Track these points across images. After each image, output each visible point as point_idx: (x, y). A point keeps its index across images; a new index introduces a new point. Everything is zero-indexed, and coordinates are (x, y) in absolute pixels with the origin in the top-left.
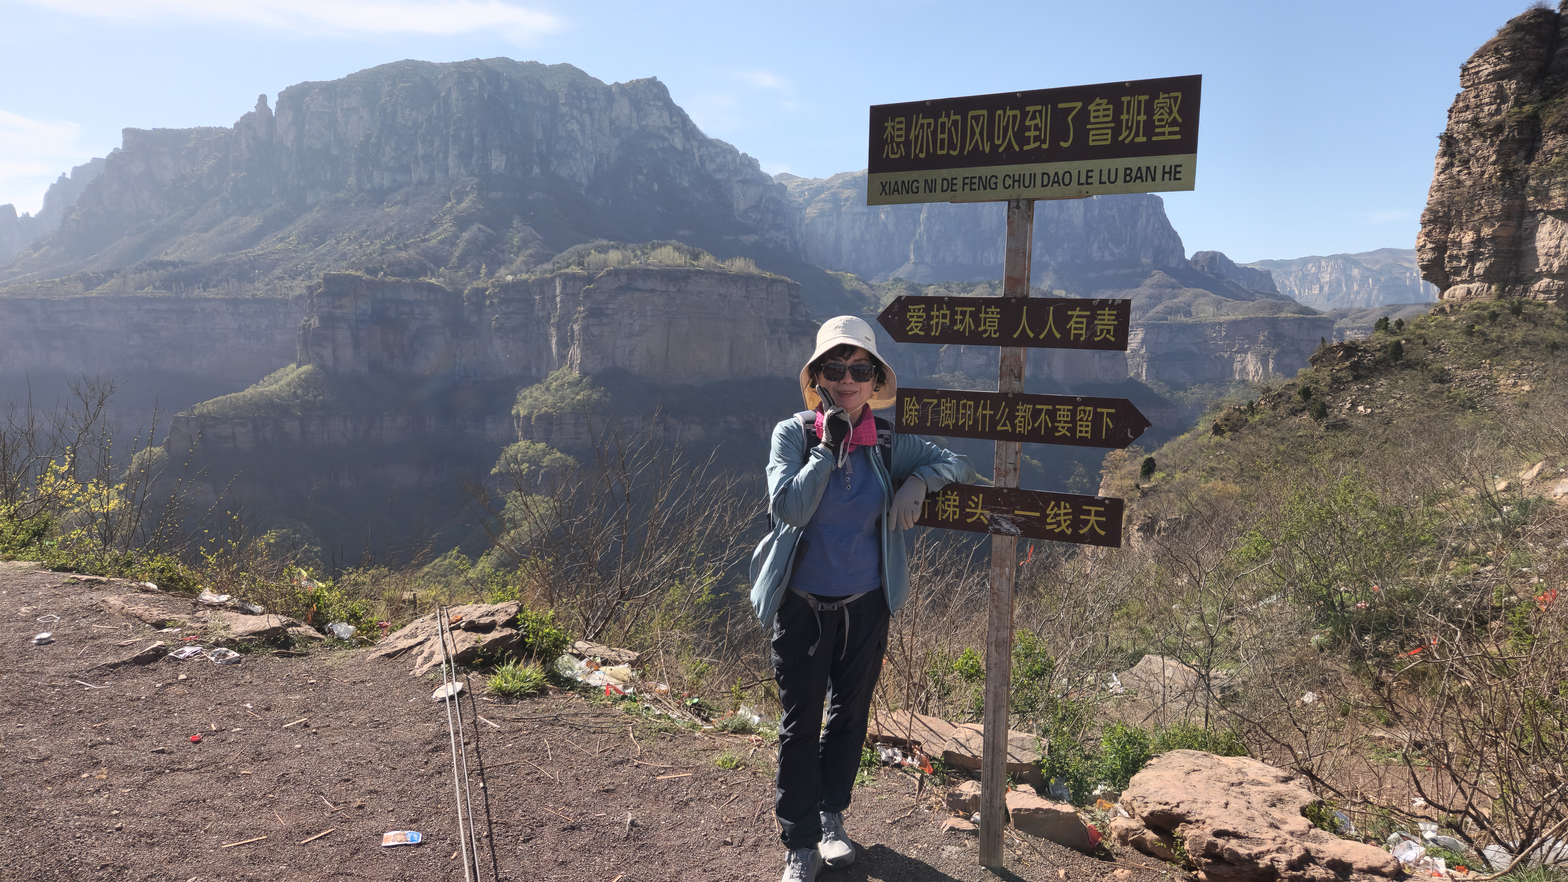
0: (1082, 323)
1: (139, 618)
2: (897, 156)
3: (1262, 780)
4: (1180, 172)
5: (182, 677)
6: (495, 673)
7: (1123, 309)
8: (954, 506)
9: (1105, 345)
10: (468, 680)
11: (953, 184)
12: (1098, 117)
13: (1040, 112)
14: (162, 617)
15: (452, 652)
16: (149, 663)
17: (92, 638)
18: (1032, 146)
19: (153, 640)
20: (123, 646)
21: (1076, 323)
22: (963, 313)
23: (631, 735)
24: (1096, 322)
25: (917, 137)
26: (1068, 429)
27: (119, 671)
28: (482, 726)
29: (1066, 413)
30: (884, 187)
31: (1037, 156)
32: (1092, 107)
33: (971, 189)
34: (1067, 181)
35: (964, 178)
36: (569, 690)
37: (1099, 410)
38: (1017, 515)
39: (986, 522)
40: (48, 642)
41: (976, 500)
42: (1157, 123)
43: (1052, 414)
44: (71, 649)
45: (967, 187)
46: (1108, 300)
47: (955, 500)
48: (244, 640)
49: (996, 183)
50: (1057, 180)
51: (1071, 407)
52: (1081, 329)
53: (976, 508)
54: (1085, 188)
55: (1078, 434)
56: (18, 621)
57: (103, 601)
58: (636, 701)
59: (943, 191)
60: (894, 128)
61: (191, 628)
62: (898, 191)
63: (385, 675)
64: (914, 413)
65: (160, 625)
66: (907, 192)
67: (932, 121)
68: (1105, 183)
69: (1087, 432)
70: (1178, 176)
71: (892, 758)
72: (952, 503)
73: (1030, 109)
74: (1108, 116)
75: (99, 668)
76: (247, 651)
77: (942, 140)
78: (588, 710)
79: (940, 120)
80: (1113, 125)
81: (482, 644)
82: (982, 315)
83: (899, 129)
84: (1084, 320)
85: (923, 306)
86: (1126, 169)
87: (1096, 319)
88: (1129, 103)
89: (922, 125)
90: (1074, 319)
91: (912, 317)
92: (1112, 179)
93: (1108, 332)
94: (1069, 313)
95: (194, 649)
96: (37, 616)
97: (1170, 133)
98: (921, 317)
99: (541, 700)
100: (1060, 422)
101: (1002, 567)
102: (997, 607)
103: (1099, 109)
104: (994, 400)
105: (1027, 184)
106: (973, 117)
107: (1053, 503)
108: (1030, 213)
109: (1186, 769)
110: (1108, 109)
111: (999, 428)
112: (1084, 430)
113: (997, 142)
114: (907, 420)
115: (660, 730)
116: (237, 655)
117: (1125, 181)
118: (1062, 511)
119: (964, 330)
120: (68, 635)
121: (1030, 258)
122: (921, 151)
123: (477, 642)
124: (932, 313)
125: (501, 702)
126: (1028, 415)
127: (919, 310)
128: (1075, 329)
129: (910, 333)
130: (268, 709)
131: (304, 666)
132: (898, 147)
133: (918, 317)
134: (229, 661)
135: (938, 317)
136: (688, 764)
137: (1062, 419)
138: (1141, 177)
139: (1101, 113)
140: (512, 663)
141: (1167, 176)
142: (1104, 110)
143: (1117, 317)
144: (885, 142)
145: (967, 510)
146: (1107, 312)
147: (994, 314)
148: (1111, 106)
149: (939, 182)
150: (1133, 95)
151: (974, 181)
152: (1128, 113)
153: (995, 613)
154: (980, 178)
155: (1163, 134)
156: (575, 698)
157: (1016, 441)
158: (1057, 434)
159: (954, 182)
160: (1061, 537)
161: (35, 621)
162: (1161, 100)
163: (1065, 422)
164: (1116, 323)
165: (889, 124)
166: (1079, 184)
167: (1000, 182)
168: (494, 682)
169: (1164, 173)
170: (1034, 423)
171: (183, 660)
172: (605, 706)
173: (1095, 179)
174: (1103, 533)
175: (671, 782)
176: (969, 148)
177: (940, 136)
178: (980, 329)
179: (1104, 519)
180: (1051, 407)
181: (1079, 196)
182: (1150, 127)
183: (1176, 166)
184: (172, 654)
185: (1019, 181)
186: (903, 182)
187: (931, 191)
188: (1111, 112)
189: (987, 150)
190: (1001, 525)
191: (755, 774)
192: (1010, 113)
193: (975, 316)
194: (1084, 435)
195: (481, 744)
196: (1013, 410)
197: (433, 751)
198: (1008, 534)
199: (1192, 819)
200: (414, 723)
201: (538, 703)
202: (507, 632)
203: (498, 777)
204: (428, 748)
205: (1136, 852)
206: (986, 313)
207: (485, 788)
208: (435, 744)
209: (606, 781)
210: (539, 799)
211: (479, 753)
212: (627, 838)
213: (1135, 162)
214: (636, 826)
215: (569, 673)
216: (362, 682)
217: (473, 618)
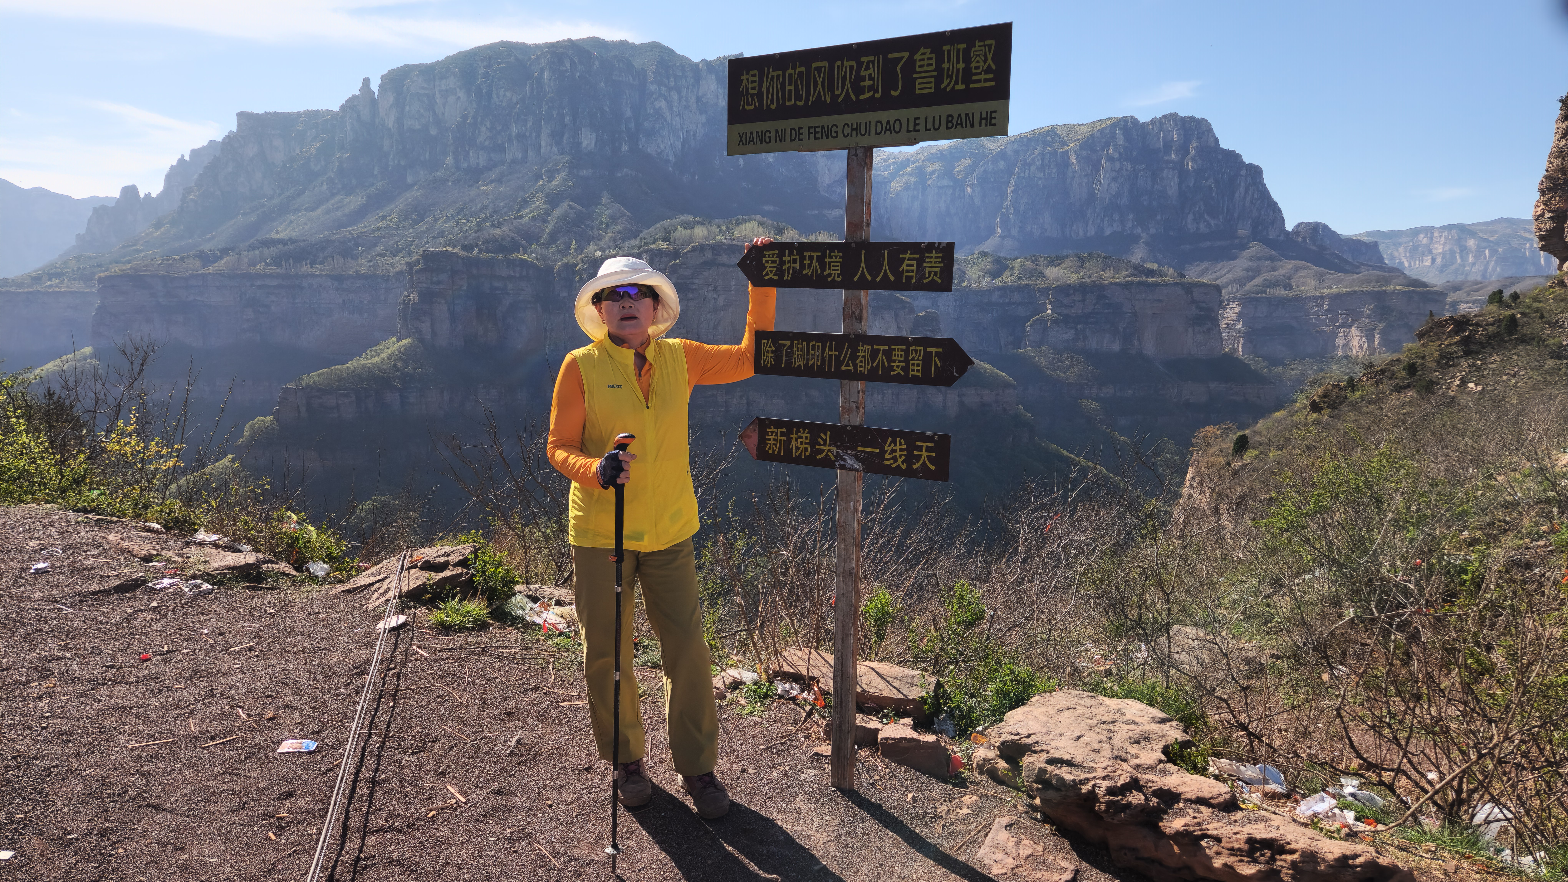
0: (912, 265)
1: (131, 552)
2: (752, 108)
3: (1137, 720)
4: (995, 118)
5: (154, 604)
6: (437, 608)
7: (947, 251)
8: (806, 443)
9: (933, 287)
10: (415, 613)
11: (800, 134)
12: (922, 66)
13: (873, 62)
14: (151, 552)
15: (405, 589)
16: (127, 592)
17: (84, 569)
18: (867, 95)
19: (138, 572)
20: (109, 577)
21: (908, 265)
22: (811, 258)
23: (551, 666)
24: (925, 265)
25: (768, 89)
26: (903, 369)
27: (98, 598)
28: (413, 654)
29: (900, 353)
30: (741, 138)
31: (872, 105)
32: (917, 57)
33: (816, 138)
34: (897, 129)
35: (810, 128)
36: (509, 626)
37: (928, 349)
38: (859, 451)
39: (833, 458)
40: (43, 571)
41: (824, 437)
42: (974, 71)
43: (888, 354)
44: (62, 578)
45: (812, 136)
46: (934, 243)
47: (806, 438)
48: (219, 574)
49: (836, 132)
50: (889, 128)
51: (904, 347)
52: (912, 271)
53: (825, 445)
54: (912, 135)
55: (911, 373)
56: (24, 553)
57: (104, 537)
58: (570, 637)
59: (791, 140)
60: (748, 80)
61: (175, 562)
62: (753, 141)
63: (340, 609)
64: (770, 355)
65: (147, 559)
66: (761, 143)
67: (780, 73)
68: (930, 130)
69: (918, 371)
70: (993, 121)
71: (788, 692)
72: (804, 440)
73: (865, 59)
75: (80, 595)
76: (220, 584)
77: (790, 91)
78: (519, 643)
79: (788, 72)
80: (935, 73)
81: (432, 581)
82: (827, 260)
83: (753, 82)
84: (915, 263)
85: (777, 252)
86: (948, 116)
87: (925, 262)
88: (949, 51)
89: (773, 77)
90: (906, 262)
91: (767, 262)
92: (936, 126)
93: (936, 273)
94: (902, 256)
95: (172, 581)
96: (42, 549)
97: (986, 80)
98: (775, 262)
99: (478, 633)
100: (895, 361)
101: (847, 501)
102: (843, 539)
103: (924, 57)
104: (838, 341)
105: (863, 132)
106: (816, 69)
107: (890, 439)
108: (868, 161)
109: (1060, 707)
110: (931, 58)
111: (843, 368)
112: (916, 369)
113: (837, 92)
114: (764, 361)
116: (210, 587)
117: (948, 128)
118: (898, 447)
119: (812, 274)
120: (65, 566)
121: (869, 204)
122: (772, 102)
123: (428, 580)
124: (784, 258)
125: (439, 634)
126: (867, 355)
127: (773, 255)
128: (907, 271)
129: (766, 278)
130: (222, 634)
131: (270, 598)
132: (753, 99)
133: (773, 262)
134: (201, 592)
135: (789, 262)
137: (896, 358)
138: (961, 124)
139: (926, 62)
140: (457, 599)
141: (983, 122)
142: (928, 59)
143: (943, 259)
144: (741, 94)
145: (817, 447)
146: (934, 254)
147: (837, 258)
148: (934, 56)
149: (788, 131)
150: (952, 44)
151: (817, 130)
152: (949, 61)
153: (842, 546)
154: (823, 127)
155: (979, 81)
156: (512, 633)
157: (858, 380)
158: (893, 373)
159: (801, 131)
160: (898, 472)
161: (39, 553)
162: (977, 48)
163: (900, 361)
164: (942, 265)
165: (744, 77)
166: (908, 131)
167: (840, 130)
168: (437, 615)
169: (981, 119)
170: (872, 363)
171: (160, 590)
172: (538, 641)
173: (921, 127)
174: (933, 468)
175: (571, 708)
176: (812, 98)
177: (788, 88)
178: (826, 273)
179: (934, 454)
180: (887, 347)
181: (907, 142)
182: (967, 75)
183: (992, 112)
184: (150, 584)
185: (856, 129)
186: (757, 132)
187: (781, 141)
188: (933, 61)
189: (828, 100)
190: (845, 461)
191: (655, 703)
192: (847, 64)
193: (821, 260)
194: (915, 373)
195: (404, 670)
196: (855, 351)
197: (358, 674)
198: (852, 469)
199: (1038, 748)
200: (351, 650)
201: (474, 636)
202: (458, 570)
203: (410, 699)
204: (356, 671)
205: (990, 781)
206: (831, 257)
207: (393, 707)
208: (362, 669)
209: (511, 706)
210: (440, 718)
211: (399, 677)
212: (510, 754)
213: (955, 109)
214: (521, 744)
215: (520, 612)
216: (317, 613)
217: (430, 558)
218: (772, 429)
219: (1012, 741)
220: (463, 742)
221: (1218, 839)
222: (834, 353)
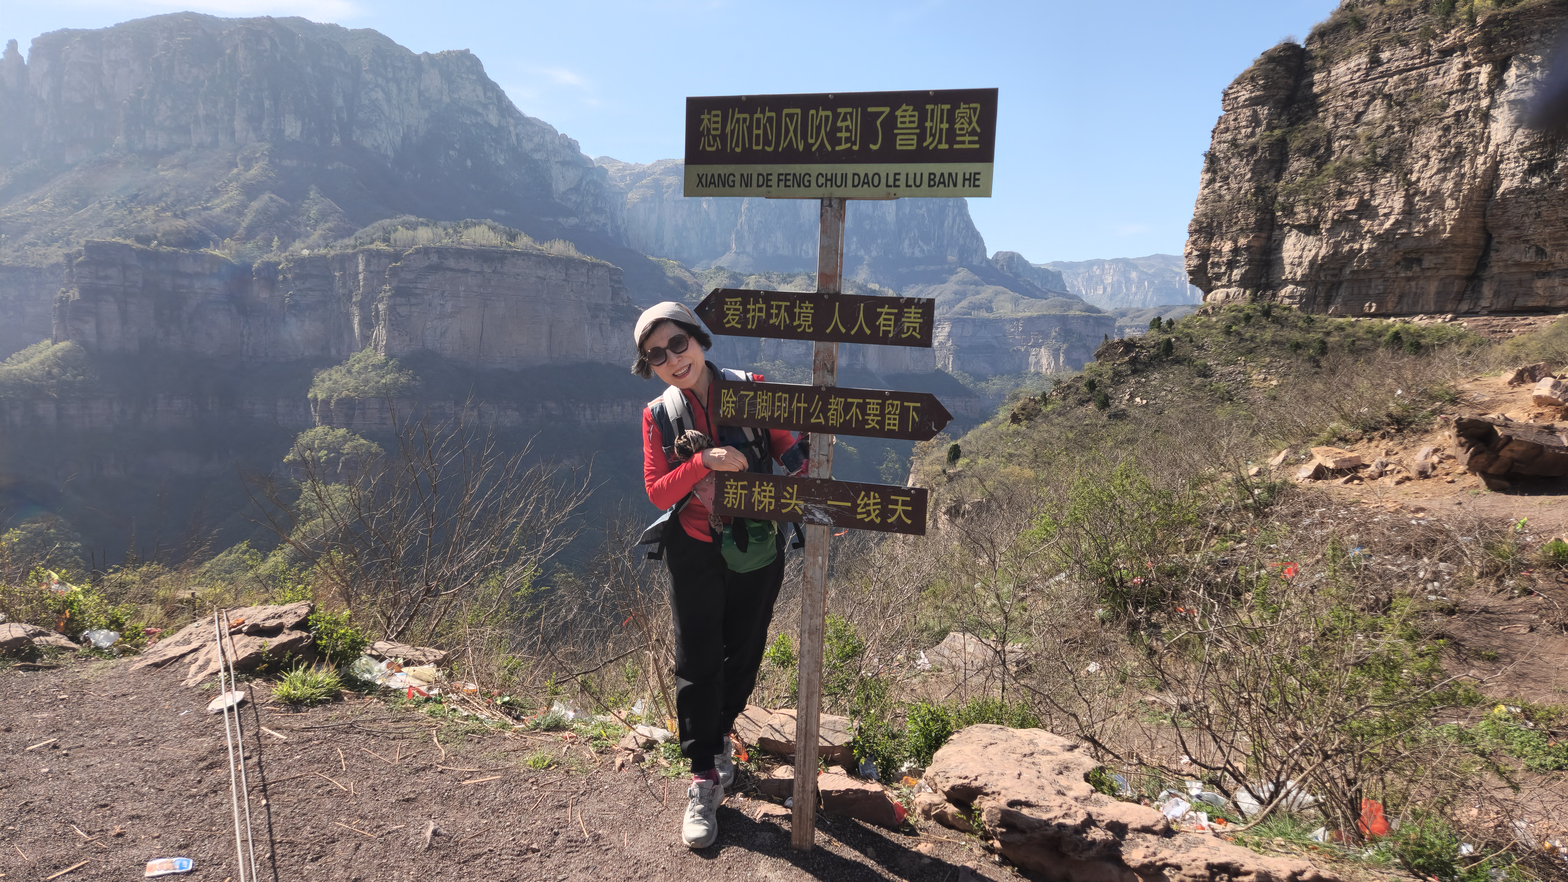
0: (890, 320)
2: (714, 149)
3: (1051, 749)
4: (978, 179)
6: (282, 680)
7: (928, 307)
8: (770, 497)
9: (911, 342)
10: (251, 688)
11: (768, 180)
12: (904, 123)
13: (851, 114)
15: (232, 659)
18: (844, 146)
21: (885, 320)
22: (779, 308)
23: (435, 740)
24: (903, 319)
25: (732, 132)
26: (878, 422)
28: (266, 738)
29: (875, 406)
30: (700, 179)
31: (849, 157)
32: (899, 113)
33: (786, 186)
34: (876, 183)
35: (779, 175)
36: (367, 694)
37: (906, 404)
38: (829, 505)
39: (800, 512)
41: (791, 491)
42: (958, 132)
43: (862, 407)
45: (782, 184)
46: (914, 299)
47: (770, 491)
49: (809, 181)
50: (867, 181)
51: (880, 401)
52: (890, 326)
53: (791, 498)
54: (893, 190)
55: (887, 427)
58: (441, 703)
59: (758, 186)
60: (710, 120)
62: (714, 183)
63: (151, 687)
64: (731, 405)
66: (724, 186)
67: (747, 116)
68: (911, 186)
69: (894, 425)
70: (977, 183)
72: (767, 494)
73: (842, 110)
74: (913, 122)
77: (758, 136)
78: (387, 715)
79: (756, 116)
80: (918, 131)
81: (266, 649)
82: (797, 310)
83: (715, 122)
84: (893, 317)
85: (740, 299)
86: (930, 174)
87: (903, 316)
88: (933, 110)
89: (738, 119)
90: (883, 316)
91: (729, 309)
92: (918, 183)
93: (915, 329)
94: (879, 310)
97: (970, 142)
98: (738, 310)
99: (335, 706)
100: (869, 415)
101: (815, 556)
102: (810, 595)
103: (906, 115)
104: (808, 393)
105: (839, 183)
106: (787, 115)
107: (863, 493)
108: (842, 212)
109: (984, 743)
110: (914, 116)
111: (813, 421)
112: (892, 423)
114: (724, 412)
115: (467, 732)
117: (930, 186)
118: (872, 501)
119: (780, 325)
121: (842, 255)
122: (737, 145)
123: (261, 647)
124: (748, 307)
125: (288, 711)
126: (840, 408)
127: (736, 303)
128: (884, 325)
129: (727, 326)
130: (8, 730)
131: (54, 680)
132: (715, 140)
133: (735, 310)
135: (754, 310)
136: (497, 766)
137: (871, 412)
138: (944, 183)
139: (907, 119)
140: (301, 668)
141: (967, 183)
142: (911, 116)
143: (923, 315)
144: (702, 134)
145: (783, 501)
146: (913, 310)
147: (808, 309)
148: (916, 113)
149: (755, 177)
150: (936, 104)
151: (788, 177)
152: (932, 120)
153: (808, 602)
154: (794, 175)
155: (963, 142)
156: (374, 703)
157: (829, 433)
158: (867, 427)
159: (770, 178)
160: (871, 526)
162: (962, 110)
163: (875, 415)
164: (921, 321)
165: (705, 117)
166: (887, 186)
167: (813, 180)
168: (281, 689)
169: (965, 179)
170: (846, 416)
172: (407, 710)
173: (902, 182)
174: (909, 522)
175: (477, 787)
176: (783, 145)
177: (755, 132)
178: (795, 324)
179: (910, 508)
180: (861, 401)
181: (888, 197)
182: (951, 135)
183: (975, 174)
185: (831, 180)
186: (719, 175)
187: (747, 186)
188: (916, 119)
189: (801, 148)
190: (814, 515)
191: (567, 771)
192: (823, 113)
193: (790, 311)
194: (892, 427)
195: (264, 758)
196: (826, 403)
197: (208, 768)
198: (821, 523)
199: (989, 791)
200: (186, 738)
201: (331, 710)
202: (296, 634)
203: (283, 793)
204: (202, 765)
205: (938, 825)
206: (801, 308)
207: (268, 806)
208: (209, 761)
209: (406, 790)
210: (329, 813)
211: (261, 767)
212: (428, 849)
213: (938, 168)
214: (438, 835)
215: (367, 676)
216: (124, 695)
217: (258, 621)
218: (732, 482)
219: (962, 785)
220: (368, 840)
221: (1178, 868)
222: (802, 405)
